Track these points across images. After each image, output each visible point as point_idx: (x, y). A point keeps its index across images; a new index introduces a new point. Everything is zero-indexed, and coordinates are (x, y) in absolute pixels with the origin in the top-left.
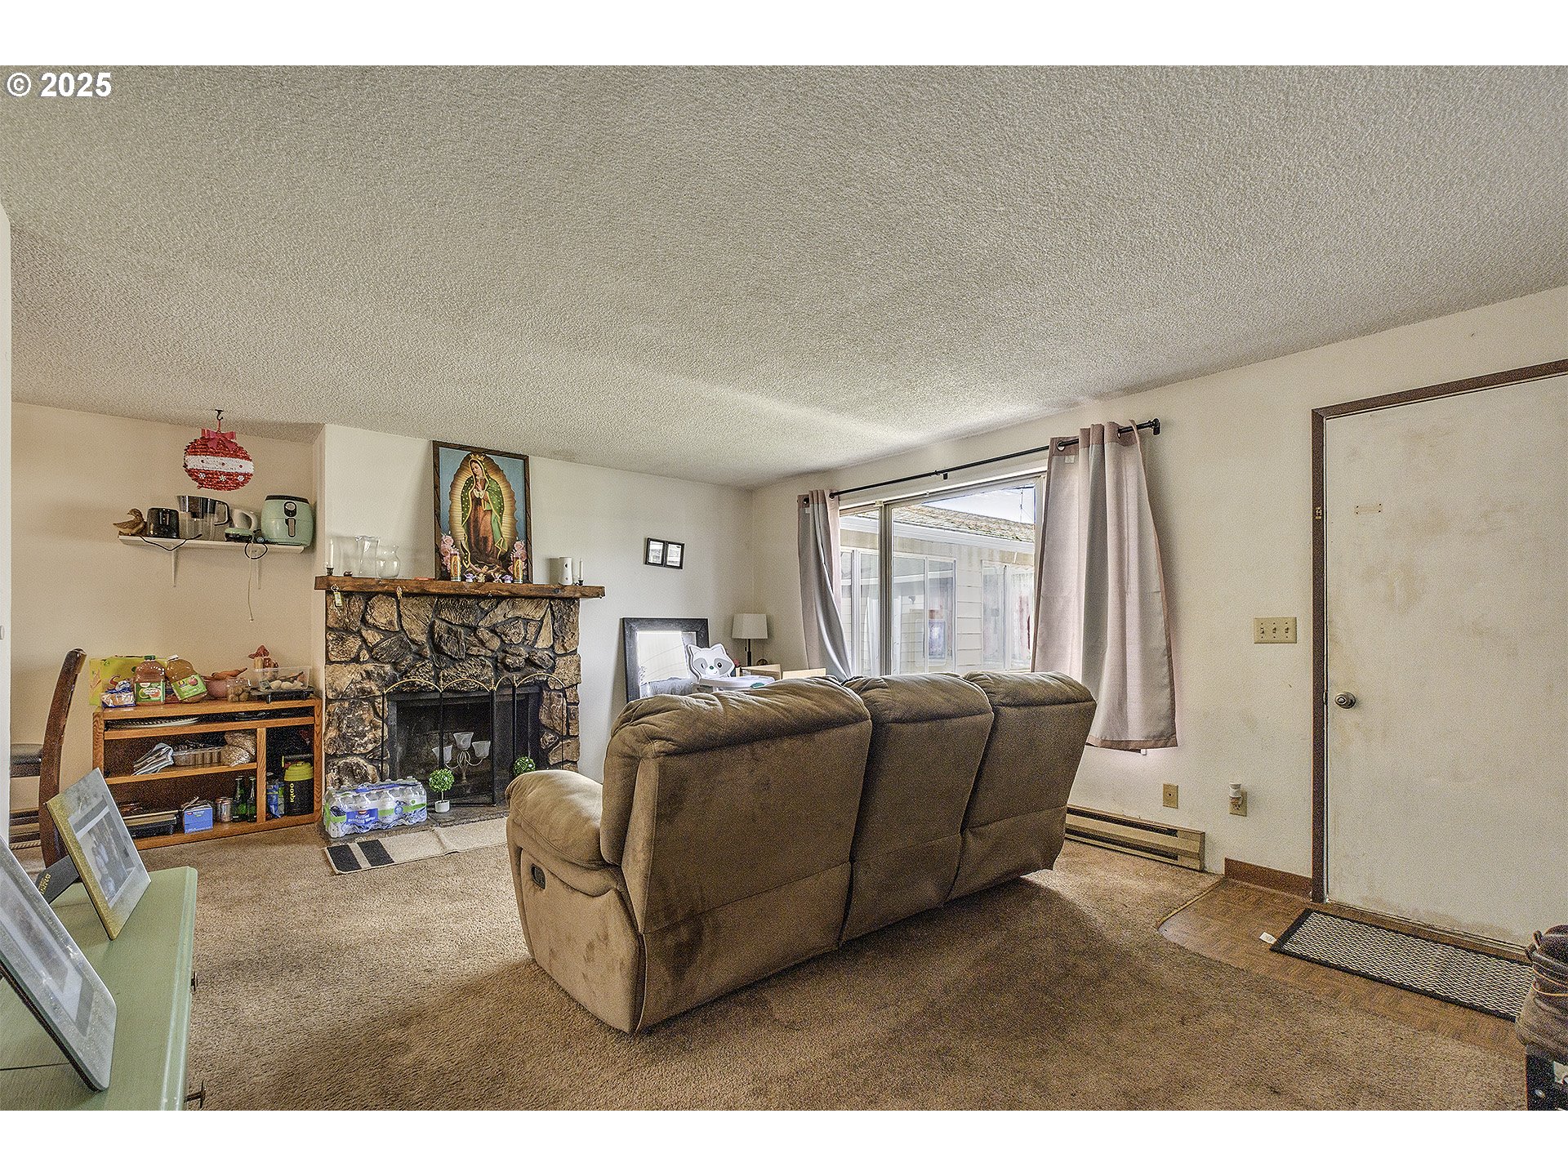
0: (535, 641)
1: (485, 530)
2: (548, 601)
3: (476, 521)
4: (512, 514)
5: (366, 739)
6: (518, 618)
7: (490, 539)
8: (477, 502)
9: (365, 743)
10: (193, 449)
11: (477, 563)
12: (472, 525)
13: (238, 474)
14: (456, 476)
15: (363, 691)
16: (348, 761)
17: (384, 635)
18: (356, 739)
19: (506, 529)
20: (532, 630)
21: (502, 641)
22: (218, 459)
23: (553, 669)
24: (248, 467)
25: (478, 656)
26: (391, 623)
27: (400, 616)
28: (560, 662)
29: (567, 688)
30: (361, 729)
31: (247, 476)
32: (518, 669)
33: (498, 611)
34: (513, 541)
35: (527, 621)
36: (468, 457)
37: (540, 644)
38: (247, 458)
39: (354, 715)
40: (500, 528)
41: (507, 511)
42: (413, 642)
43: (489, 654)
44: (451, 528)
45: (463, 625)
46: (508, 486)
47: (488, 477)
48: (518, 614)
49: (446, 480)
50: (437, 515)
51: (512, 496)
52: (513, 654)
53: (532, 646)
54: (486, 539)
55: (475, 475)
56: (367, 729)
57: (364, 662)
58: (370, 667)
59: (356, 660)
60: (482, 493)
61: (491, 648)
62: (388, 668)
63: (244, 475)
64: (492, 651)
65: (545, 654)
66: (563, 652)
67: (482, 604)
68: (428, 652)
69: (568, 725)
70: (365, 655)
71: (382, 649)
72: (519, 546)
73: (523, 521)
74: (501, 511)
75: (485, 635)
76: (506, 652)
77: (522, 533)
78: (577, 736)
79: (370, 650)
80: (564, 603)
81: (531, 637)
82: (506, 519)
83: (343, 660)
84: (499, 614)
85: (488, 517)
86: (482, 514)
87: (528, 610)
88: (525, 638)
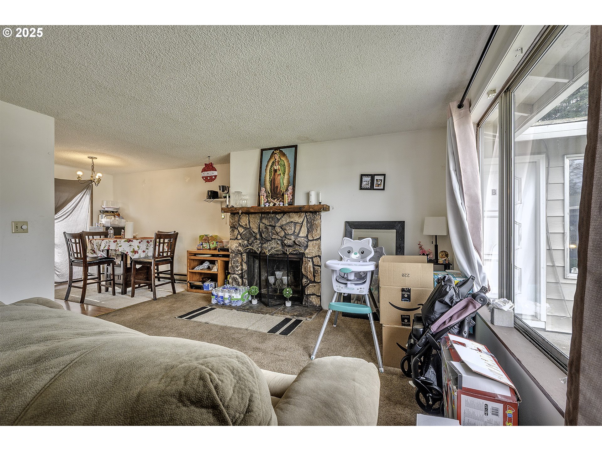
0: (299, 233)
1: (277, 183)
2: (304, 213)
3: (274, 180)
4: (288, 174)
5: (238, 268)
6: (292, 222)
7: (279, 187)
8: (275, 171)
9: (238, 270)
10: (204, 170)
11: (273, 198)
12: (273, 182)
13: (212, 176)
14: (268, 162)
15: (238, 250)
16: (234, 276)
17: (245, 229)
18: (236, 268)
19: (285, 182)
20: (298, 228)
21: (285, 233)
22: (207, 172)
23: (307, 246)
24: (215, 173)
25: (275, 239)
26: (246, 225)
27: (249, 222)
28: (310, 243)
29: (314, 257)
30: (237, 265)
31: (216, 176)
32: (289, 246)
33: (283, 219)
34: (288, 186)
35: (296, 223)
36: (273, 152)
37: (301, 235)
38: (216, 170)
39: (236, 259)
40: (283, 181)
41: (286, 173)
42: (254, 232)
43: (280, 238)
44: (265, 184)
45: (270, 225)
46: (288, 161)
47: (280, 159)
48: (292, 220)
49: (264, 164)
50: (260, 180)
51: (289, 166)
52: (288, 239)
53: (298, 235)
54: (277, 187)
55: (275, 159)
56: (239, 265)
57: (239, 239)
58: (240, 241)
59: (236, 238)
60: (277, 167)
61: (281, 236)
62: (246, 242)
63: (214, 176)
64: (281, 237)
65: (302, 240)
66: (312, 239)
67: (277, 216)
68: (258, 236)
69: (314, 276)
70: (239, 237)
71: (244, 235)
72: (290, 188)
73: (293, 176)
74: (284, 174)
75: (278, 229)
76: (286, 238)
77: (292, 182)
78: (320, 282)
79: (241, 235)
80: (312, 214)
81: (297, 231)
82: (286, 176)
83: (233, 238)
84: (284, 220)
85: (279, 177)
86: (277, 176)
87: (296, 218)
88: (294, 231)
